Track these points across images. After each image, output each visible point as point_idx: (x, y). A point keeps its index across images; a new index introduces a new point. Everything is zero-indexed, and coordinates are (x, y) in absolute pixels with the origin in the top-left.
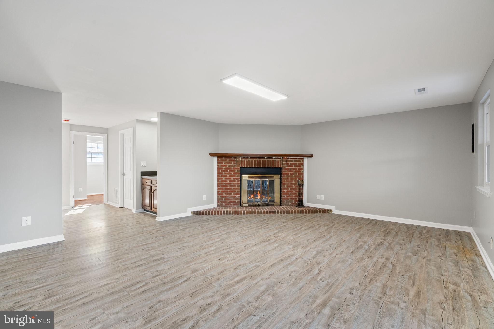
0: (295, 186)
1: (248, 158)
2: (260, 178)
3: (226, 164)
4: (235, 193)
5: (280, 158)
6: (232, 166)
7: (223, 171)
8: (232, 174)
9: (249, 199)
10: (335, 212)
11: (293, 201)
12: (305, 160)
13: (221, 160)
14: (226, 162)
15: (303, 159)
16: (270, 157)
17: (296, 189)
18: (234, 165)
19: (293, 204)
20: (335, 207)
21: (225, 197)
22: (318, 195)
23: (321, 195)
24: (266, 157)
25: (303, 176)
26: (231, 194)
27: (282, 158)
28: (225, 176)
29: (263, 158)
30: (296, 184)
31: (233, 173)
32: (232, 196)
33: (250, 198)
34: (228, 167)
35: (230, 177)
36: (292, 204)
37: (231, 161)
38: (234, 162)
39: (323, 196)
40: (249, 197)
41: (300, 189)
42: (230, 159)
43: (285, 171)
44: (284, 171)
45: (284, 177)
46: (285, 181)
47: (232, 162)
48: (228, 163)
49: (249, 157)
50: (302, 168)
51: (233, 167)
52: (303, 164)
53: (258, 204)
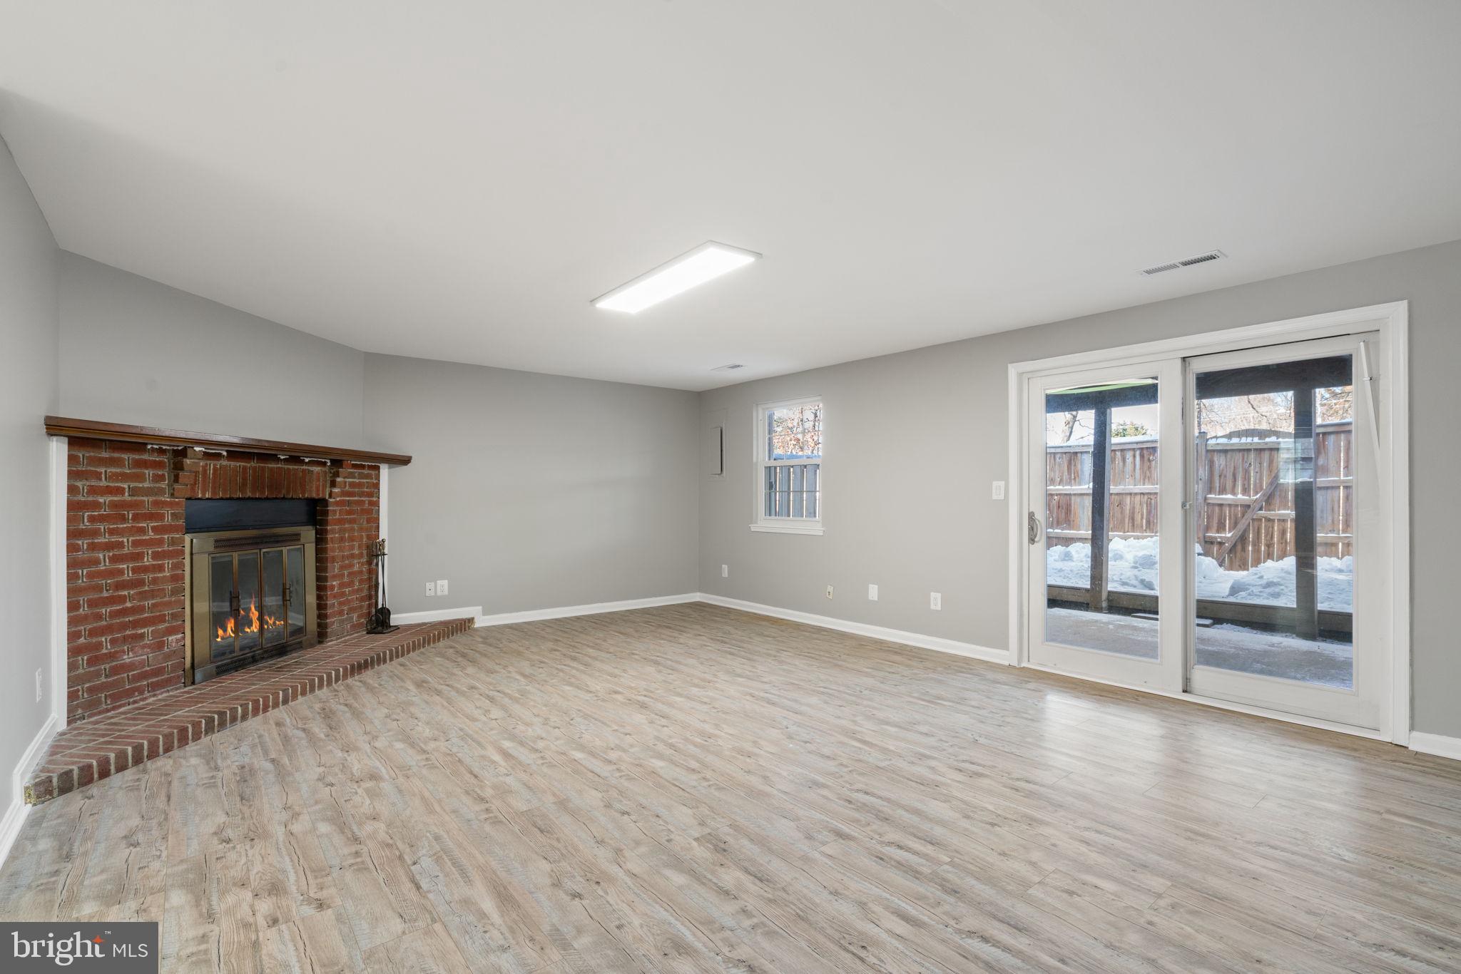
0: (359, 563)
1: (218, 456)
2: (257, 543)
3: (117, 481)
4: (162, 626)
5: (324, 464)
6: (149, 492)
7: (102, 519)
8: (151, 535)
9: (219, 640)
10: (482, 622)
11: (355, 616)
12: (385, 470)
13: (92, 461)
14: (118, 470)
15: (378, 468)
16: (296, 454)
17: (361, 572)
18: (157, 485)
19: (355, 627)
20: (481, 607)
21: (111, 656)
22: (427, 584)
23: (439, 582)
24: (282, 457)
25: (378, 527)
26: (142, 636)
27: (328, 461)
28: (108, 546)
29: (274, 458)
30: (361, 555)
31: (154, 529)
32: (149, 646)
33: (222, 638)
34: (127, 497)
35: (139, 550)
36: (351, 626)
37: (145, 464)
38: (160, 473)
39: (445, 582)
40: (220, 632)
41: (370, 571)
42: (137, 457)
43: (335, 512)
44: (333, 510)
45: (333, 533)
46: (334, 550)
47: (149, 473)
48: (125, 477)
49: (225, 453)
50: (375, 499)
51: (151, 499)
52: (377, 486)
53: (253, 657)
